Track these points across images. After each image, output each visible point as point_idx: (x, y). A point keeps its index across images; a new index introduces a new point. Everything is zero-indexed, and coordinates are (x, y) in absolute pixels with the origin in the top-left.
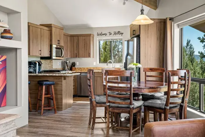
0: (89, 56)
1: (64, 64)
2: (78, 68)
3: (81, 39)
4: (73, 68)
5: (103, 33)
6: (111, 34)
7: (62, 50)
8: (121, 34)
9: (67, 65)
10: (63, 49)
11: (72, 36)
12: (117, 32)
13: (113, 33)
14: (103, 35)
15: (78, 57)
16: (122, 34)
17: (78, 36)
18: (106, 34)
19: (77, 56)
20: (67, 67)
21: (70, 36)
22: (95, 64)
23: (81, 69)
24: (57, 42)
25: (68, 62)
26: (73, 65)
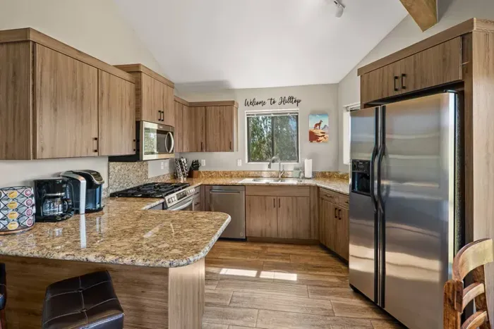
0: (231, 148)
1: (175, 165)
2: (204, 172)
3: (212, 110)
4: (195, 172)
5: (256, 101)
6: (274, 102)
7: (169, 135)
8: (295, 101)
9: (182, 168)
10: (172, 133)
11: (193, 106)
12: (287, 99)
13: (278, 101)
14: (257, 104)
15: (206, 151)
16: (298, 102)
17: (205, 105)
18: (263, 103)
19: (203, 147)
20: (183, 171)
21: (188, 105)
22: (240, 163)
23: (211, 173)
24: (156, 115)
25: (183, 160)
26: (195, 165)
